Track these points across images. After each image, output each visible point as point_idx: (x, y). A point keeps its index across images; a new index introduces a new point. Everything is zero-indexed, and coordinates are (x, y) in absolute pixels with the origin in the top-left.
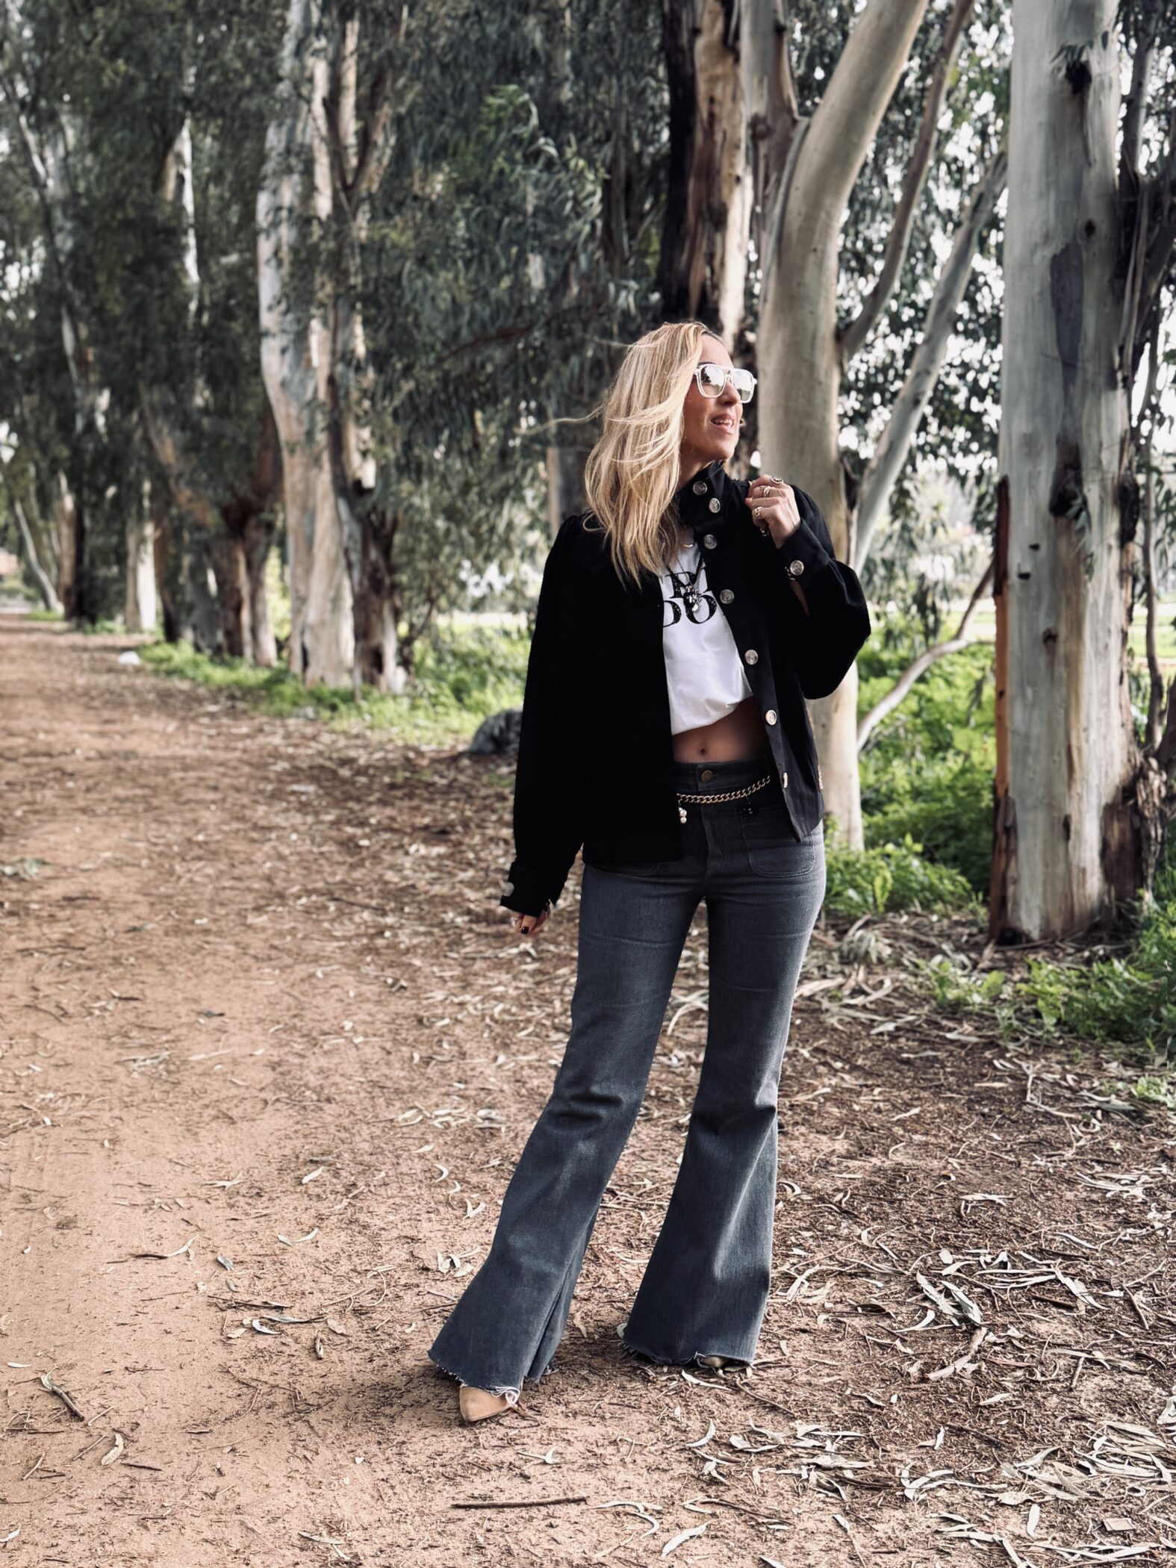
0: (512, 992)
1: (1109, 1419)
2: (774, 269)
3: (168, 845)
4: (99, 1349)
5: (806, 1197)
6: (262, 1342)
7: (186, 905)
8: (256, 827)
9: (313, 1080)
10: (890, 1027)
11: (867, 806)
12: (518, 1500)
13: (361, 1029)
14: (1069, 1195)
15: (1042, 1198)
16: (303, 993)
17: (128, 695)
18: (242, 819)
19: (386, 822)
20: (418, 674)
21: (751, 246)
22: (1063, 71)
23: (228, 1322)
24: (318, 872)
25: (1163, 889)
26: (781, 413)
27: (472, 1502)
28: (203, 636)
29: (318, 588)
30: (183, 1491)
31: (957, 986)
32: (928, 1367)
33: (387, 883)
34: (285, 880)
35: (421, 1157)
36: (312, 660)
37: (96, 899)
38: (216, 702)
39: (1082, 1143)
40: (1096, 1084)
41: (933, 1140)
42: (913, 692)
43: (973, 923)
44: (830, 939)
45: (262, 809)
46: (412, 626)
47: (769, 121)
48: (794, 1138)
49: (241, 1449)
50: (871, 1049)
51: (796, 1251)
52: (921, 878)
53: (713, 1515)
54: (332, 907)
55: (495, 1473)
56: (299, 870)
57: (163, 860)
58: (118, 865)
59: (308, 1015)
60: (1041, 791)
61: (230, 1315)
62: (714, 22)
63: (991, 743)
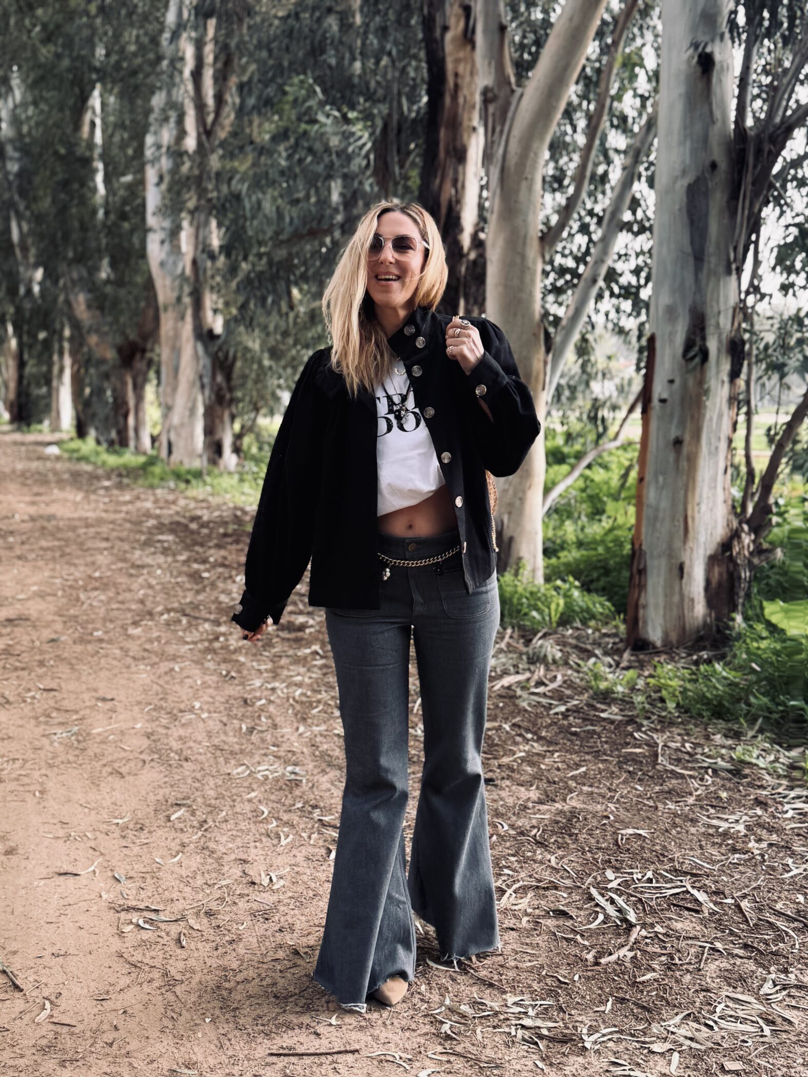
0: (307, 680)
1: (726, 991)
2: (498, 191)
3: (76, 581)
4: (34, 940)
5: (512, 832)
6: (145, 935)
7: (87, 622)
8: (134, 566)
9: (175, 745)
10: (562, 709)
11: (547, 553)
12: (312, 1051)
13: (205, 707)
14: (693, 830)
15: (674, 832)
16: (167, 683)
17: (50, 475)
18: (124, 560)
19: (220, 560)
20: (245, 459)
21: (483, 173)
22: (696, 59)
23: (122, 921)
24: (175, 596)
25: (750, 613)
26: (501, 289)
27: (281, 1051)
28: (102, 434)
29: (180, 401)
30: (90, 1041)
31: (606, 679)
32: (600, 955)
33: (220, 603)
34: (153, 602)
35: (250, 801)
36: (174, 449)
37: (27, 619)
38: (109, 478)
39: (699, 792)
40: (706, 750)
41: (596, 790)
42: (582, 475)
43: (615, 635)
44: (521, 646)
45: (138, 553)
46: (243, 427)
47: (496, 91)
48: (502, 789)
49: (130, 1012)
50: (550, 725)
51: (506, 871)
52: (581, 603)
53: (449, 1062)
54: (184, 621)
55: (297, 1031)
56: (162, 595)
57: (72, 593)
58: (41, 595)
59: (170, 698)
60: (664, 546)
61: (123, 915)
62: (458, 22)
63: (632, 510)
